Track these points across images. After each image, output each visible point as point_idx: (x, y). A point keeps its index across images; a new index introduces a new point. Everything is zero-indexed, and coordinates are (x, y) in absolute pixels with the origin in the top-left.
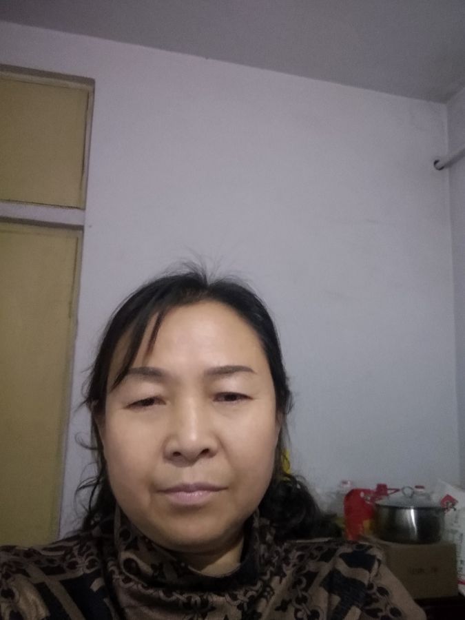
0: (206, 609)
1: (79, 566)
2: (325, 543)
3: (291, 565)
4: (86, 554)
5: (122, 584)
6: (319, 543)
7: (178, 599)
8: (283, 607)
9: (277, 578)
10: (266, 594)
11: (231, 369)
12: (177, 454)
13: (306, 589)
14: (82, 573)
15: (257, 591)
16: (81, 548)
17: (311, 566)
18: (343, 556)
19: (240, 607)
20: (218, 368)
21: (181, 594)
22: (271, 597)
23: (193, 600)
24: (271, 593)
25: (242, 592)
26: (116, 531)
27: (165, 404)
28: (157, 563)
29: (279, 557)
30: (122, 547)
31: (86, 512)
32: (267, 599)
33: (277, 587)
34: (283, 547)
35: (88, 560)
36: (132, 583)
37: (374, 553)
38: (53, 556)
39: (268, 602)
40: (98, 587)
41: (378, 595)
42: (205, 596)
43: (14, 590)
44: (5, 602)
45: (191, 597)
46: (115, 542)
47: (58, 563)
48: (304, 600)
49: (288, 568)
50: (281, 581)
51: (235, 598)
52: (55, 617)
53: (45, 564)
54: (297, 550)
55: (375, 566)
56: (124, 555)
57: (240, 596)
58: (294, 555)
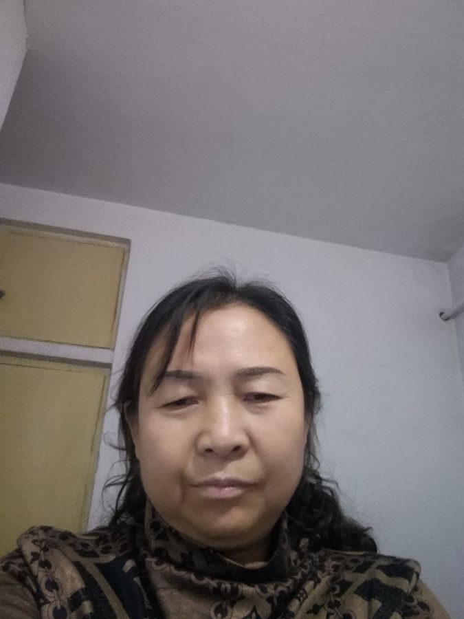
0: (235, 598)
1: (111, 550)
2: (360, 556)
3: (326, 573)
4: (119, 539)
5: (154, 566)
6: (354, 555)
7: (209, 584)
8: (315, 610)
10: (299, 595)
11: (260, 371)
12: (209, 450)
13: (339, 595)
14: (115, 557)
15: (288, 588)
16: (114, 535)
17: (348, 576)
18: (379, 567)
19: (270, 600)
20: (248, 368)
21: (212, 579)
22: (304, 600)
23: (223, 586)
24: (305, 595)
25: (272, 586)
26: (146, 522)
27: (197, 403)
28: (187, 552)
29: (313, 562)
30: (153, 537)
31: (112, 511)
32: (300, 600)
33: (311, 590)
34: (318, 554)
35: (120, 544)
36: (164, 566)
37: (411, 565)
38: (87, 540)
39: (301, 604)
40: (129, 568)
41: (418, 608)
42: (235, 585)
43: (51, 562)
44: (42, 571)
45: (221, 584)
46: (146, 532)
47: (92, 547)
48: (337, 604)
49: (323, 575)
50: (315, 586)
51: (264, 590)
52: (91, 590)
53: (80, 548)
54: (333, 559)
55: (414, 578)
56: (154, 544)
57: (270, 589)
58: (330, 564)
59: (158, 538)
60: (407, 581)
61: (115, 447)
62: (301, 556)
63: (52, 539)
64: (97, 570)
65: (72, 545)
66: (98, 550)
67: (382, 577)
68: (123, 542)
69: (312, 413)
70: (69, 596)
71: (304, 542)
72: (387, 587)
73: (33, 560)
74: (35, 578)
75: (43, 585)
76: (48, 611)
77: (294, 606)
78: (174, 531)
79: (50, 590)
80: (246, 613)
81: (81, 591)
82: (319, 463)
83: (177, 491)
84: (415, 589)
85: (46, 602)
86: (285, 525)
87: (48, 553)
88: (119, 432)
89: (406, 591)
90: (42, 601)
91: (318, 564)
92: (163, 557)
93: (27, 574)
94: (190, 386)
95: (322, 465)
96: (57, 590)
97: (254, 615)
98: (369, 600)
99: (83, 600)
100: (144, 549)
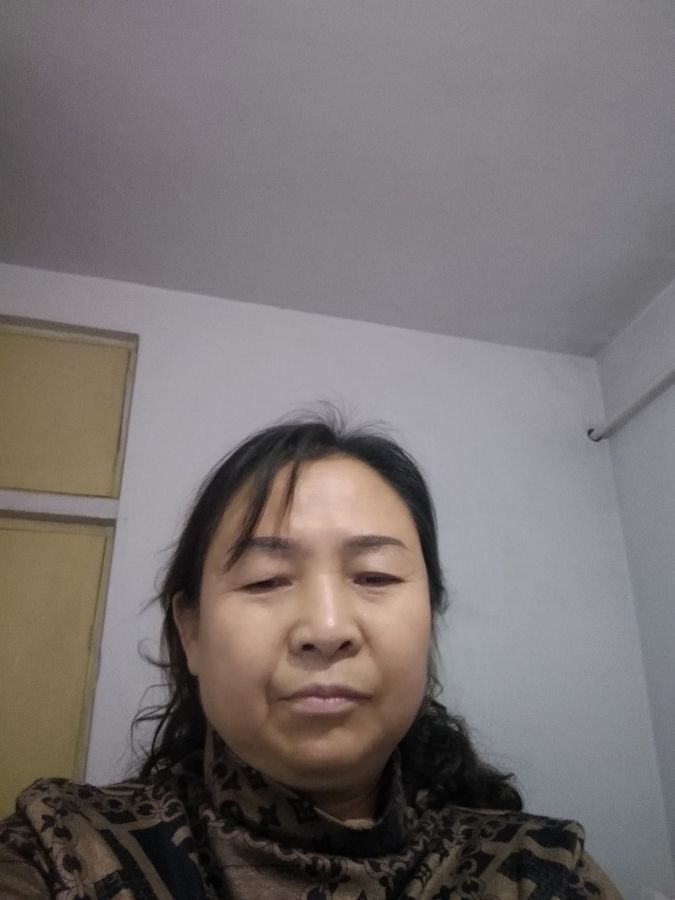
1: (153, 811)
6: (492, 816)
7: (300, 859)
8: (444, 894)
9: (436, 857)
10: (420, 874)
11: (377, 541)
14: (159, 821)
16: (155, 790)
20: (360, 538)
21: (305, 852)
24: (428, 874)
25: (387, 862)
26: (206, 767)
31: (145, 757)
33: (436, 867)
34: (441, 814)
41: (586, 892)
42: (336, 860)
44: (59, 843)
45: (318, 858)
46: (206, 781)
55: (578, 847)
64: (134, 841)
67: (534, 847)
68: (171, 801)
70: (99, 880)
71: (422, 795)
72: (542, 861)
81: (116, 874)
86: (398, 769)
89: (569, 867)
93: (35, 848)
96: (80, 871)
98: (518, 880)
99: (120, 887)
100: (204, 809)
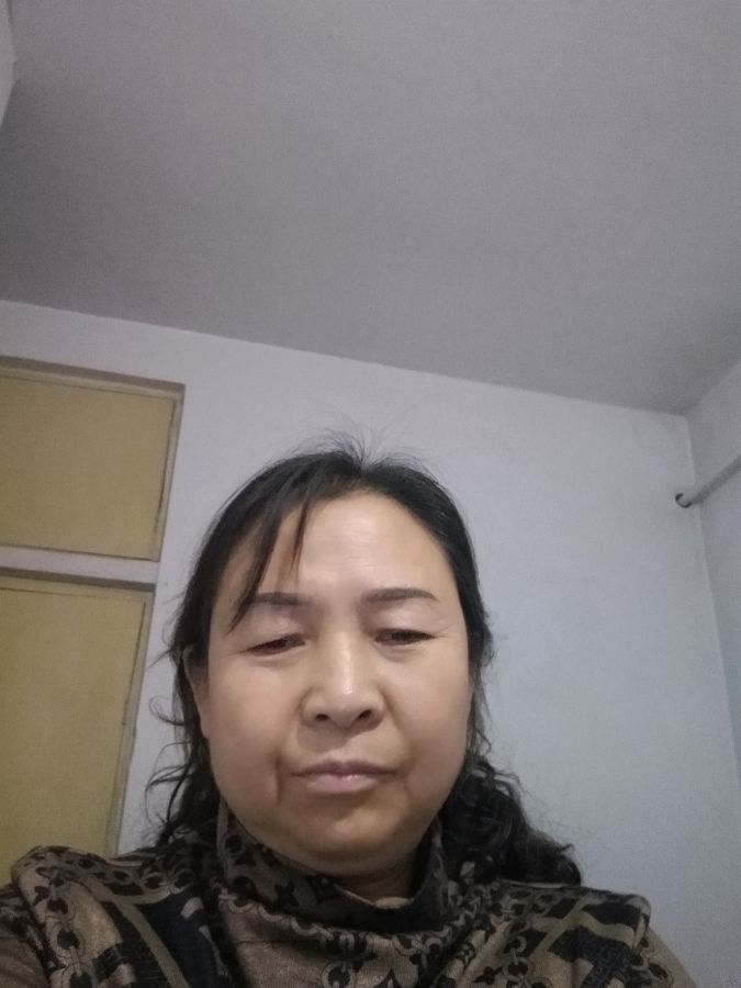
0: (360, 957)
2: (556, 890)
3: (503, 917)
4: (175, 867)
5: (233, 907)
6: (546, 889)
7: (319, 934)
8: (488, 976)
11: (402, 593)
12: (322, 717)
14: (168, 894)
15: (444, 939)
16: (166, 860)
17: (538, 923)
18: (588, 909)
19: (415, 959)
20: (381, 591)
21: (326, 927)
22: (470, 960)
23: (342, 938)
24: (471, 953)
25: (419, 938)
26: (219, 838)
27: (303, 644)
28: (285, 885)
29: (482, 900)
30: (230, 861)
31: (162, 824)
32: (464, 962)
33: (481, 946)
34: (489, 888)
35: (179, 873)
36: (249, 906)
37: (637, 904)
38: (124, 867)
39: (465, 967)
40: (191, 912)
41: (651, 975)
42: (361, 935)
43: (68, 903)
44: (53, 917)
45: (340, 934)
46: (219, 855)
47: (131, 878)
48: (522, 969)
49: (498, 920)
50: (486, 939)
51: (407, 944)
52: (131, 947)
53: (113, 880)
54: (514, 896)
55: (641, 924)
56: (232, 872)
57: (416, 941)
58: (508, 903)
59: (238, 862)
60: (631, 930)
61: (168, 721)
62: (463, 890)
63: (67, 865)
64: (140, 915)
65: (100, 875)
66: (141, 883)
67: (592, 924)
68: (183, 871)
69: (479, 665)
70: (96, 956)
71: (468, 868)
72: (600, 939)
73: (38, 900)
74: (41, 928)
75: (53, 939)
76: (61, 981)
77: (455, 970)
78: (264, 849)
79: (66, 947)
80: (377, 980)
81: (115, 949)
82: (490, 744)
83: (271, 784)
84: (644, 942)
85: (59, 966)
86: (437, 841)
87: (63, 887)
88: (174, 696)
89: (630, 944)
90: (52, 965)
91: (490, 903)
92: (246, 892)
93: (27, 922)
94: (292, 616)
95: (494, 748)
96: (77, 946)
97: (390, 983)
98: (572, 961)
99: (119, 963)
100: (216, 881)
